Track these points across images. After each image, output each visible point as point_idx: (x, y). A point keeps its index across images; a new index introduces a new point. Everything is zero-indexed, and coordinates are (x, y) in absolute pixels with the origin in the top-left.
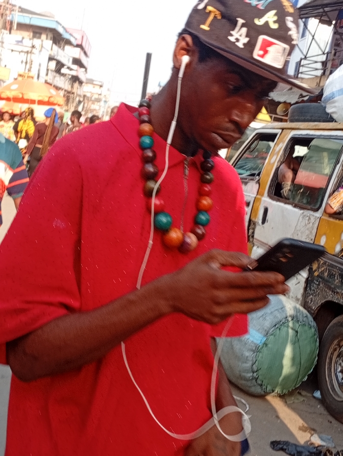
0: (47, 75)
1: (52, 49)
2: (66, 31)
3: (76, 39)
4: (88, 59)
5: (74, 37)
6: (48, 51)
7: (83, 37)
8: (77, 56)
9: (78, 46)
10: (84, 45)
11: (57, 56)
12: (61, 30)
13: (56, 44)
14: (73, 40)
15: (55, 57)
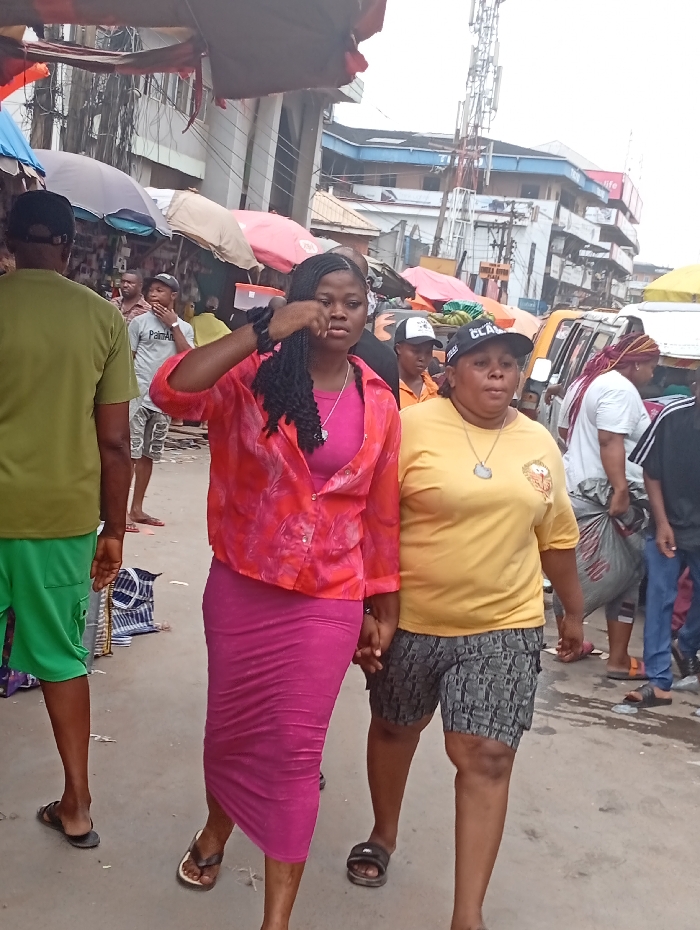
0: (549, 263)
1: (557, 214)
2: (589, 180)
3: (607, 191)
4: (635, 225)
5: (605, 189)
6: (550, 219)
7: (623, 184)
8: (612, 222)
10: (625, 199)
11: (569, 228)
12: (576, 177)
13: (567, 206)
14: (601, 194)
15: (565, 230)
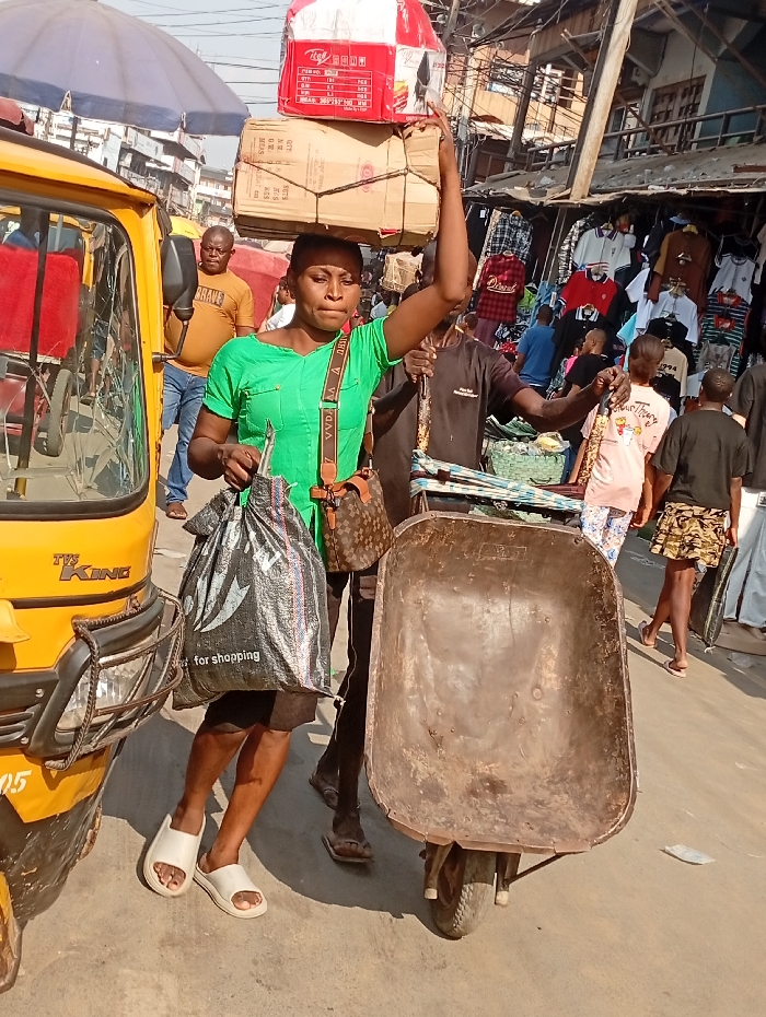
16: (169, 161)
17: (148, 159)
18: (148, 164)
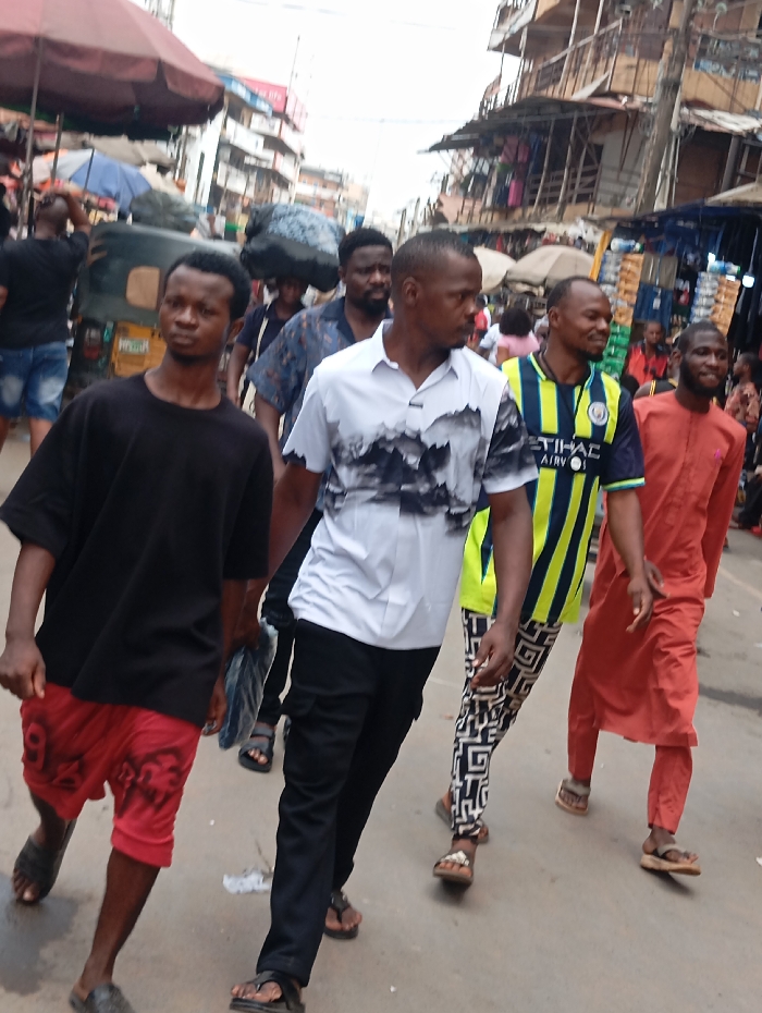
0: (216, 169)
1: (225, 126)
3: (271, 104)
5: (268, 103)
6: (218, 133)
7: (287, 99)
8: (275, 133)
9: (276, 114)
10: (288, 112)
11: (235, 140)
12: (242, 92)
13: (233, 118)
15: (231, 142)
16: (269, 155)
17: (248, 154)
18: (247, 160)
